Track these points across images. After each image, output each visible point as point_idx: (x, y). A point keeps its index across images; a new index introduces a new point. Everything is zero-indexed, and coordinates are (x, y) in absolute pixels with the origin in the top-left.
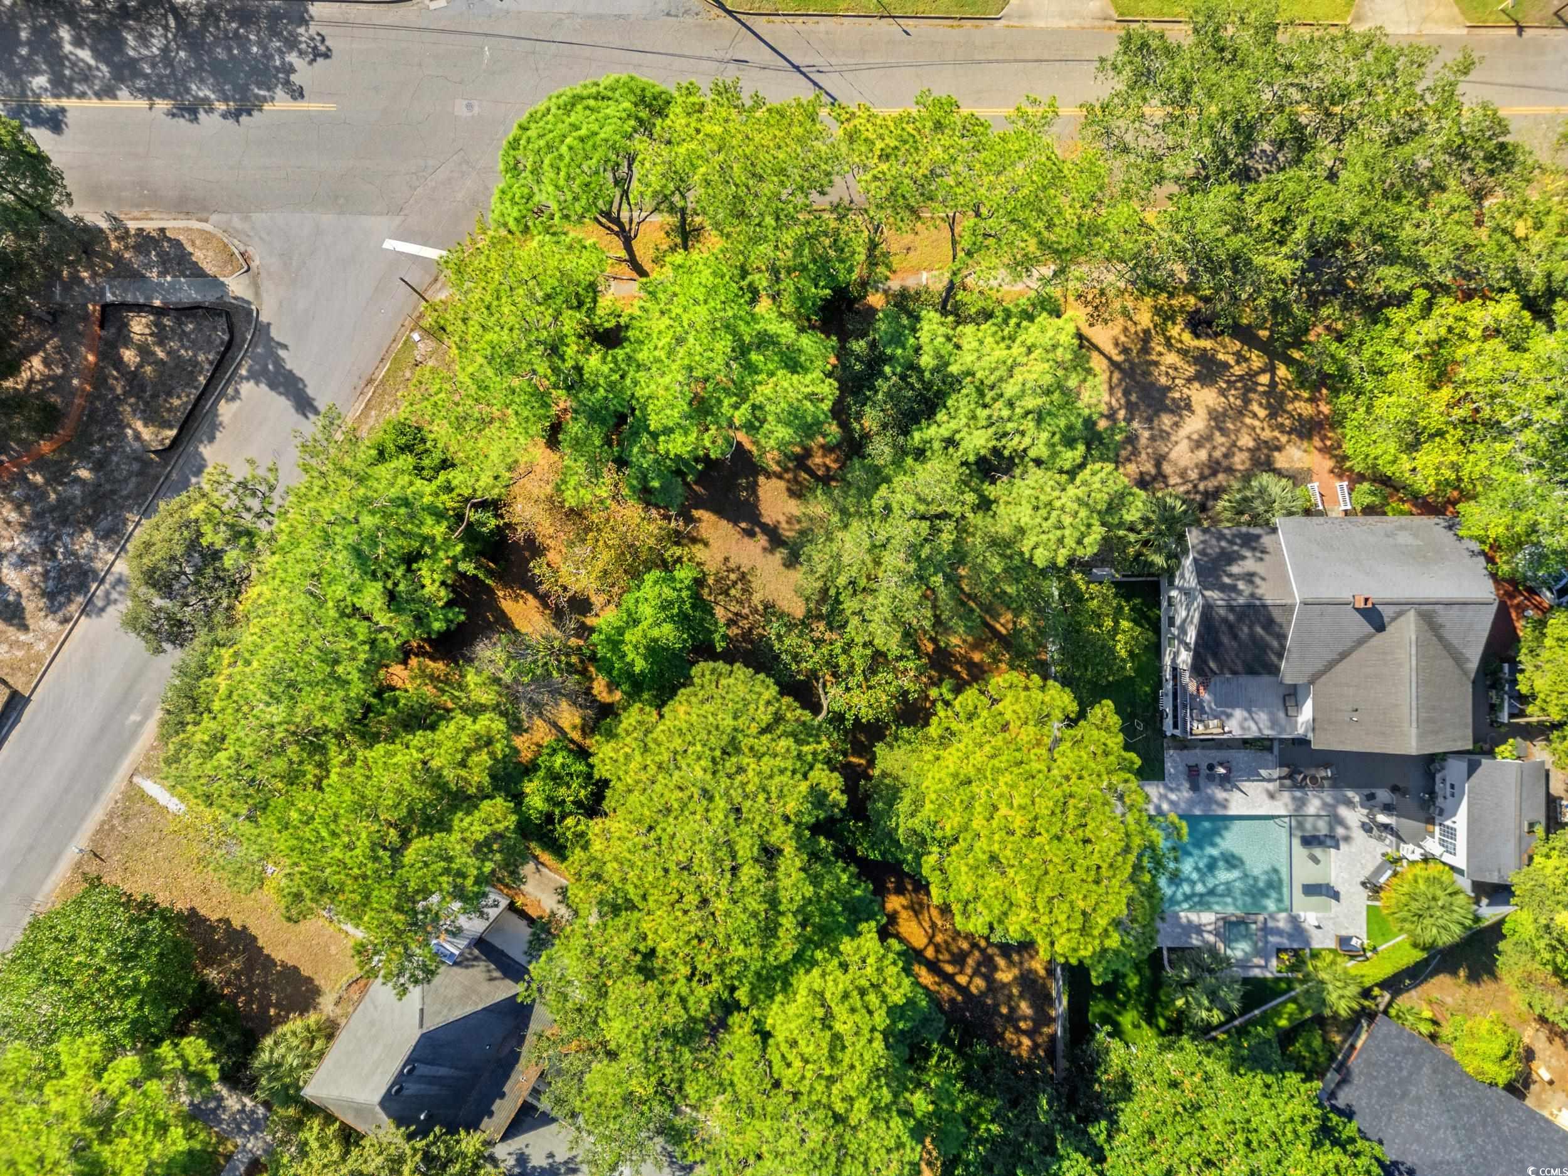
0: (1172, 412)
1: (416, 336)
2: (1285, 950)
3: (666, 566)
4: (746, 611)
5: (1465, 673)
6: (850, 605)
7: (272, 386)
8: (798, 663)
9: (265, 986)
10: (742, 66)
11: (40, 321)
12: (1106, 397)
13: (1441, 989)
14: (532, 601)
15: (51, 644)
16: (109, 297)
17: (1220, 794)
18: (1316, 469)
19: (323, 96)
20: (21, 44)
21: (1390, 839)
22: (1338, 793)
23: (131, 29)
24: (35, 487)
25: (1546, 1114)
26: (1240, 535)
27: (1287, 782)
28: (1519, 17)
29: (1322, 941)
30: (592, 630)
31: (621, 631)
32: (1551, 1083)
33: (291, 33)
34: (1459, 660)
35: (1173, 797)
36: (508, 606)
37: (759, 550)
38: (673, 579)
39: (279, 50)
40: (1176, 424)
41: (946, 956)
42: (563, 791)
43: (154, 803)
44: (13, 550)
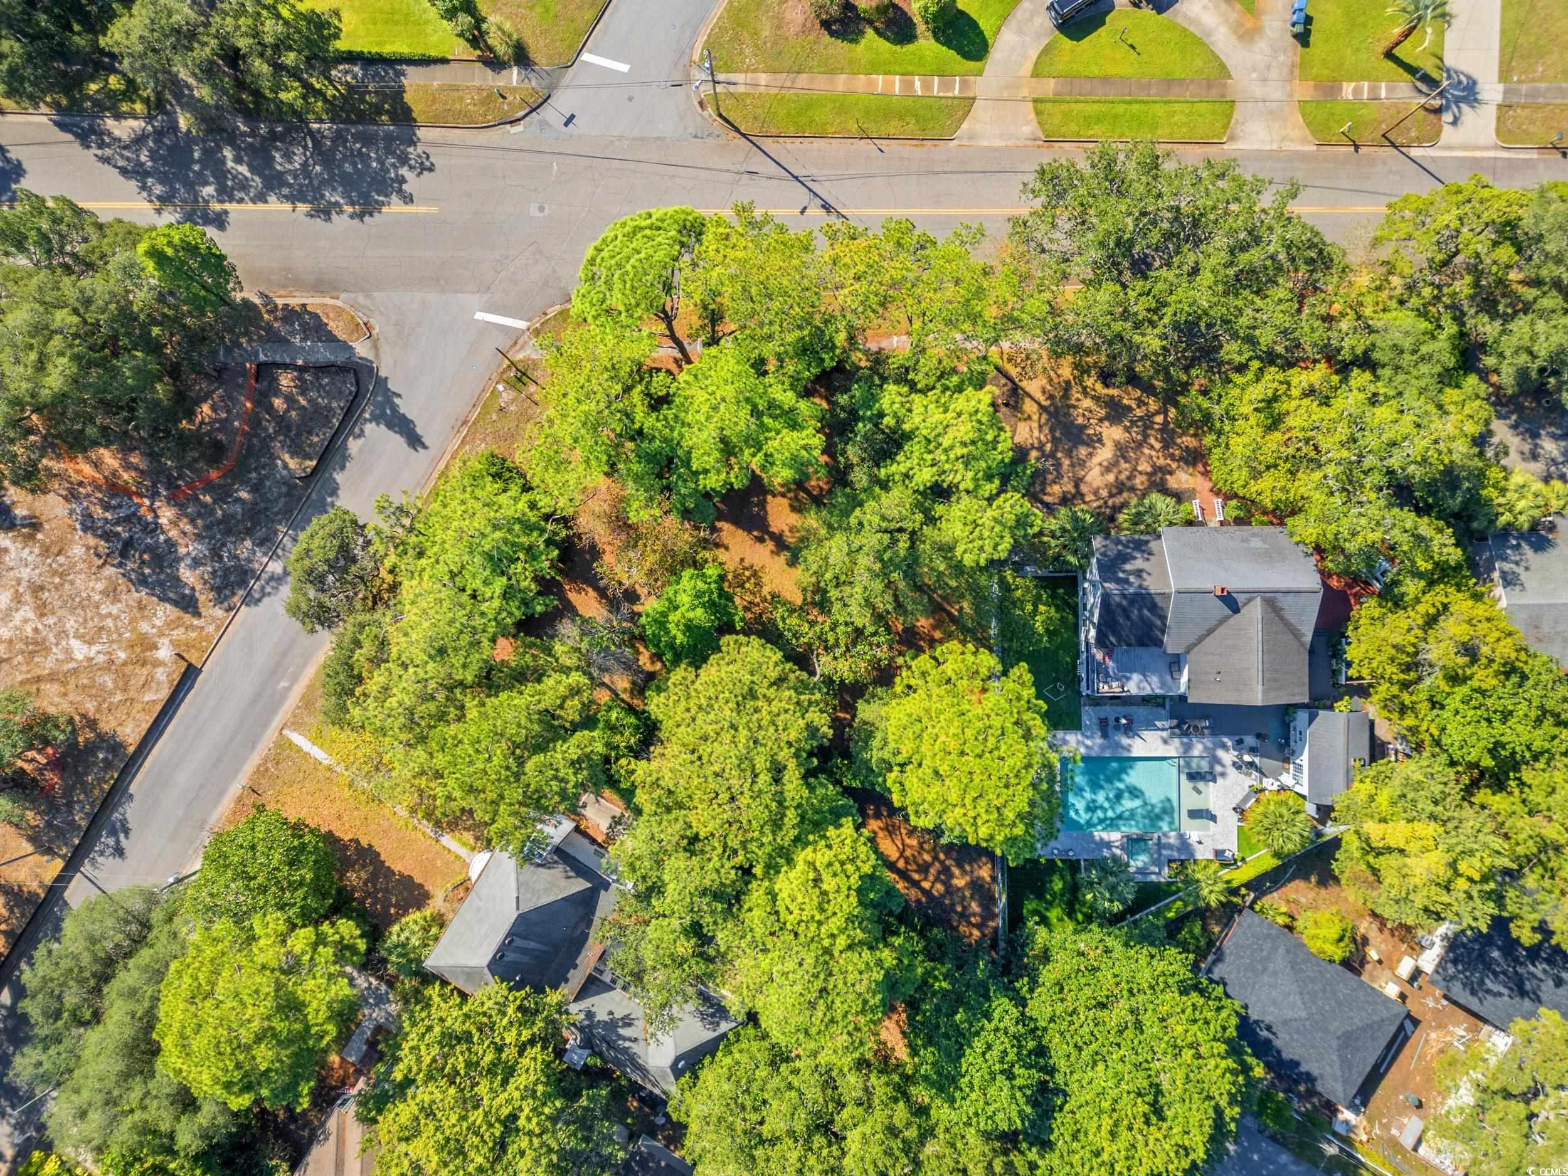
0: (1088, 445)
1: (500, 387)
2: (1175, 861)
3: (695, 564)
4: (758, 600)
5: (1302, 644)
6: (833, 594)
7: (390, 426)
8: (797, 639)
9: (387, 891)
10: (753, 176)
11: (207, 376)
12: (1036, 433)
13: (1297, 891)
14: (592, 593)
15: (218, 627)
16: (262, 357)
17: (1125, 741)
18: (1198, 489)
19: (427, 201)
20: (194, 162)
21: (1255, 774)
22: (1216, 739)
23: (278, 149)
24: (205, 505)
25: (1376, 986)
26: (1134, 541)
27: (1177, 731)
28: (1355, 138)
29: (1203, 853)
30: (640, 615)
31: (664, 615)
32: (1380, 962)
33: (402, 152)
34: (1297, 635)
35: (1089, 742)
36: (572, 596)
37: (768, 553)
38: (704, 575)
39: (393, 165)
40: (1091, 454)
41: (914, 867)
42: (618, 737)
43: (299, 750)
44: (188, 554)
